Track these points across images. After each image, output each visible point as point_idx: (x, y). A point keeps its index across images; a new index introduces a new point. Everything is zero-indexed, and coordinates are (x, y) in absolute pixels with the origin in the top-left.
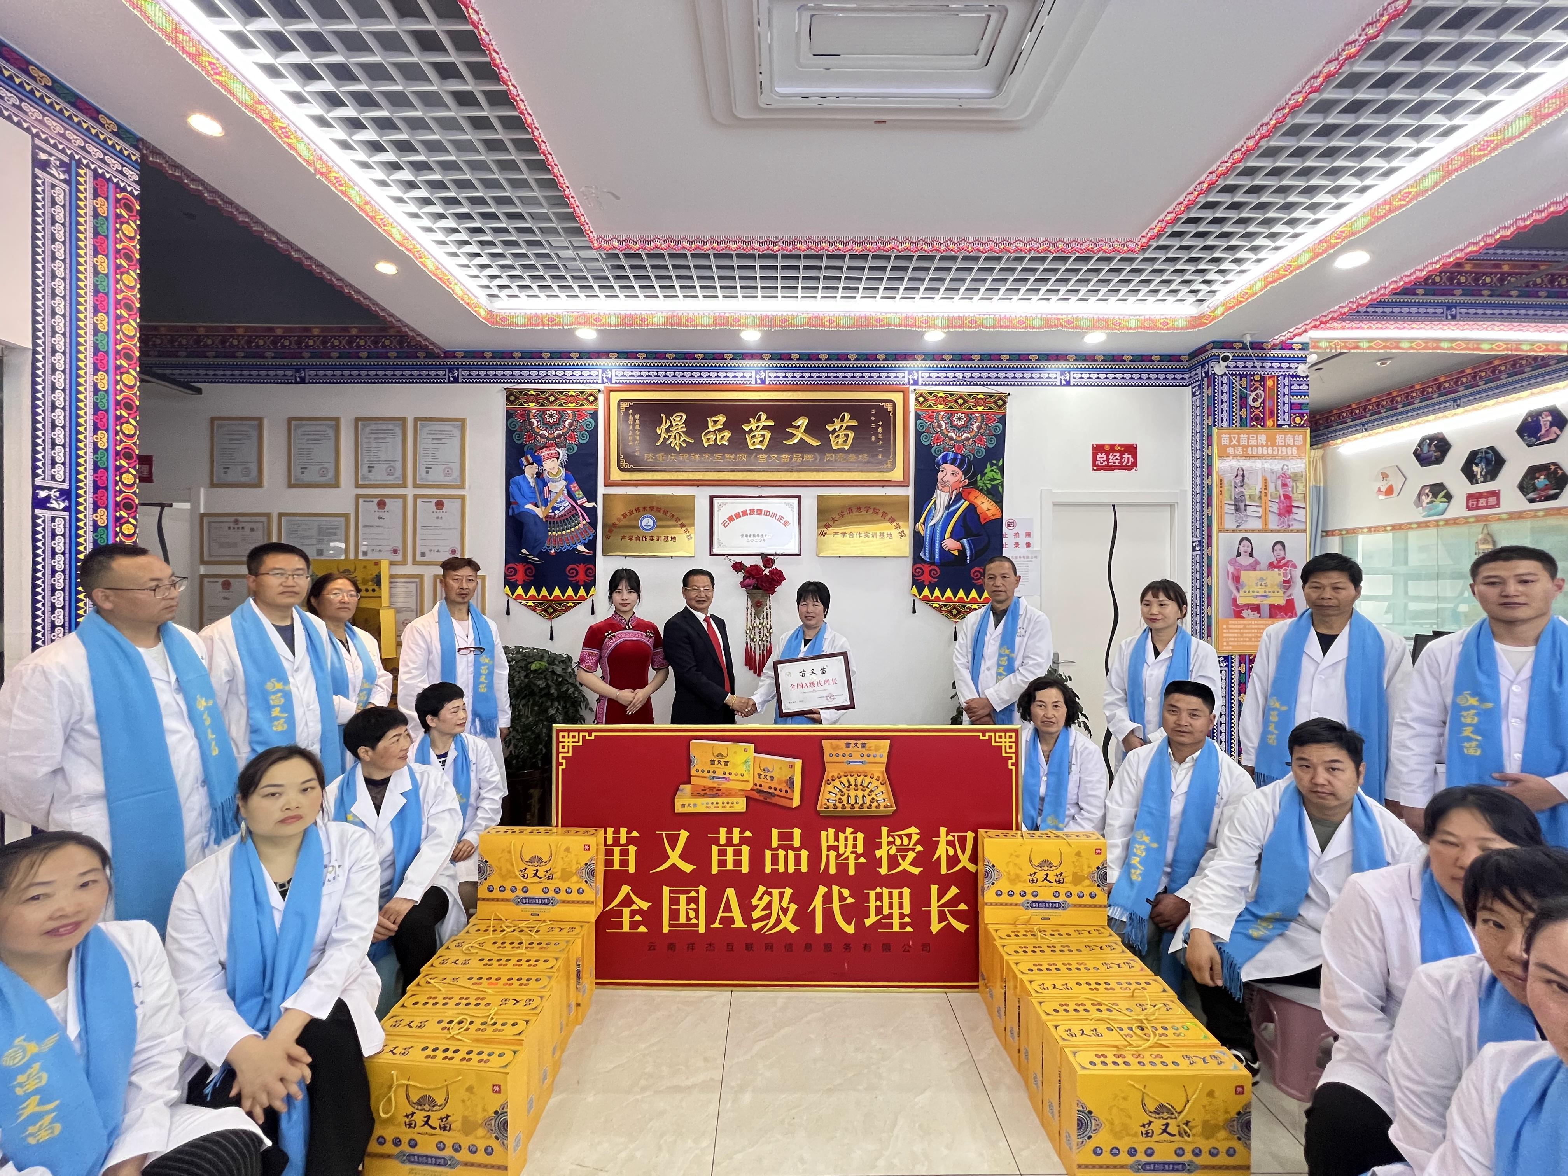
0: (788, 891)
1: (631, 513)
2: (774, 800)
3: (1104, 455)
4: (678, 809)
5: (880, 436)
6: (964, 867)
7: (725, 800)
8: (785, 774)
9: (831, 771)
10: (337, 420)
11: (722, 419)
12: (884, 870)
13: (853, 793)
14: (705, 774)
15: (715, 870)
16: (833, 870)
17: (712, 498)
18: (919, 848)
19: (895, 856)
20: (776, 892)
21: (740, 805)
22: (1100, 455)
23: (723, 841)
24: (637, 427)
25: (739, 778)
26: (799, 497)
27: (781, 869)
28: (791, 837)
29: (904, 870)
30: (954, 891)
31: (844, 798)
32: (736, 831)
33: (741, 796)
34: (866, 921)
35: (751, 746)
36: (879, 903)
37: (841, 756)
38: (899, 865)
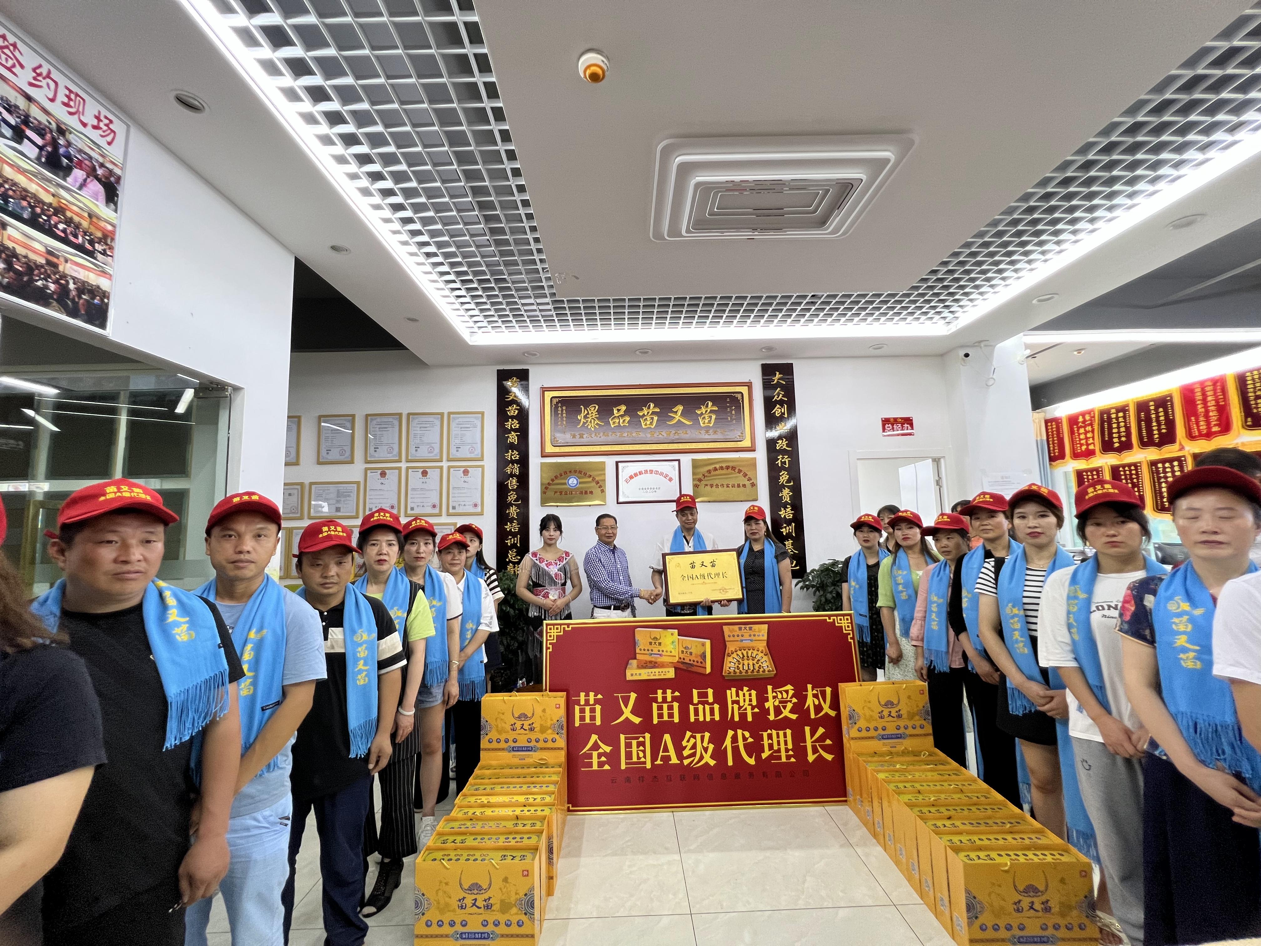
0: (707, 735)
1: (561, 475)
2: (694, 669)
3: (890, 426)
4: (629, 677)
5: (734, 417)
6: (827, 713)
7: (660, 670)
8: (700, 651)
9: (730, 647)
10: (353, 416)
11: (623, 408)
12: (772, 717)
13: (746, 662)
14: (646, 652)
15: (655, 721)
16: (736, 718)
17: (617, 463)
18: (794, 700)
19: (778, 706)
20: (698, 736)
21: (670, 673)
22: (887, 426)
23: (660, 700)
24: (564, 415)
25: (669, 654)
26: (679, 460)
27: (701, 719)
28: (706, 695)
29: (786, 717)
30: (821, 731)
31: (741, 666)
32: (669, 692)
33: (671, 667)
34: (762, 754)
35: (676, 631)
36: (770, 741)
37: (736, 636)
38: (782, 713)
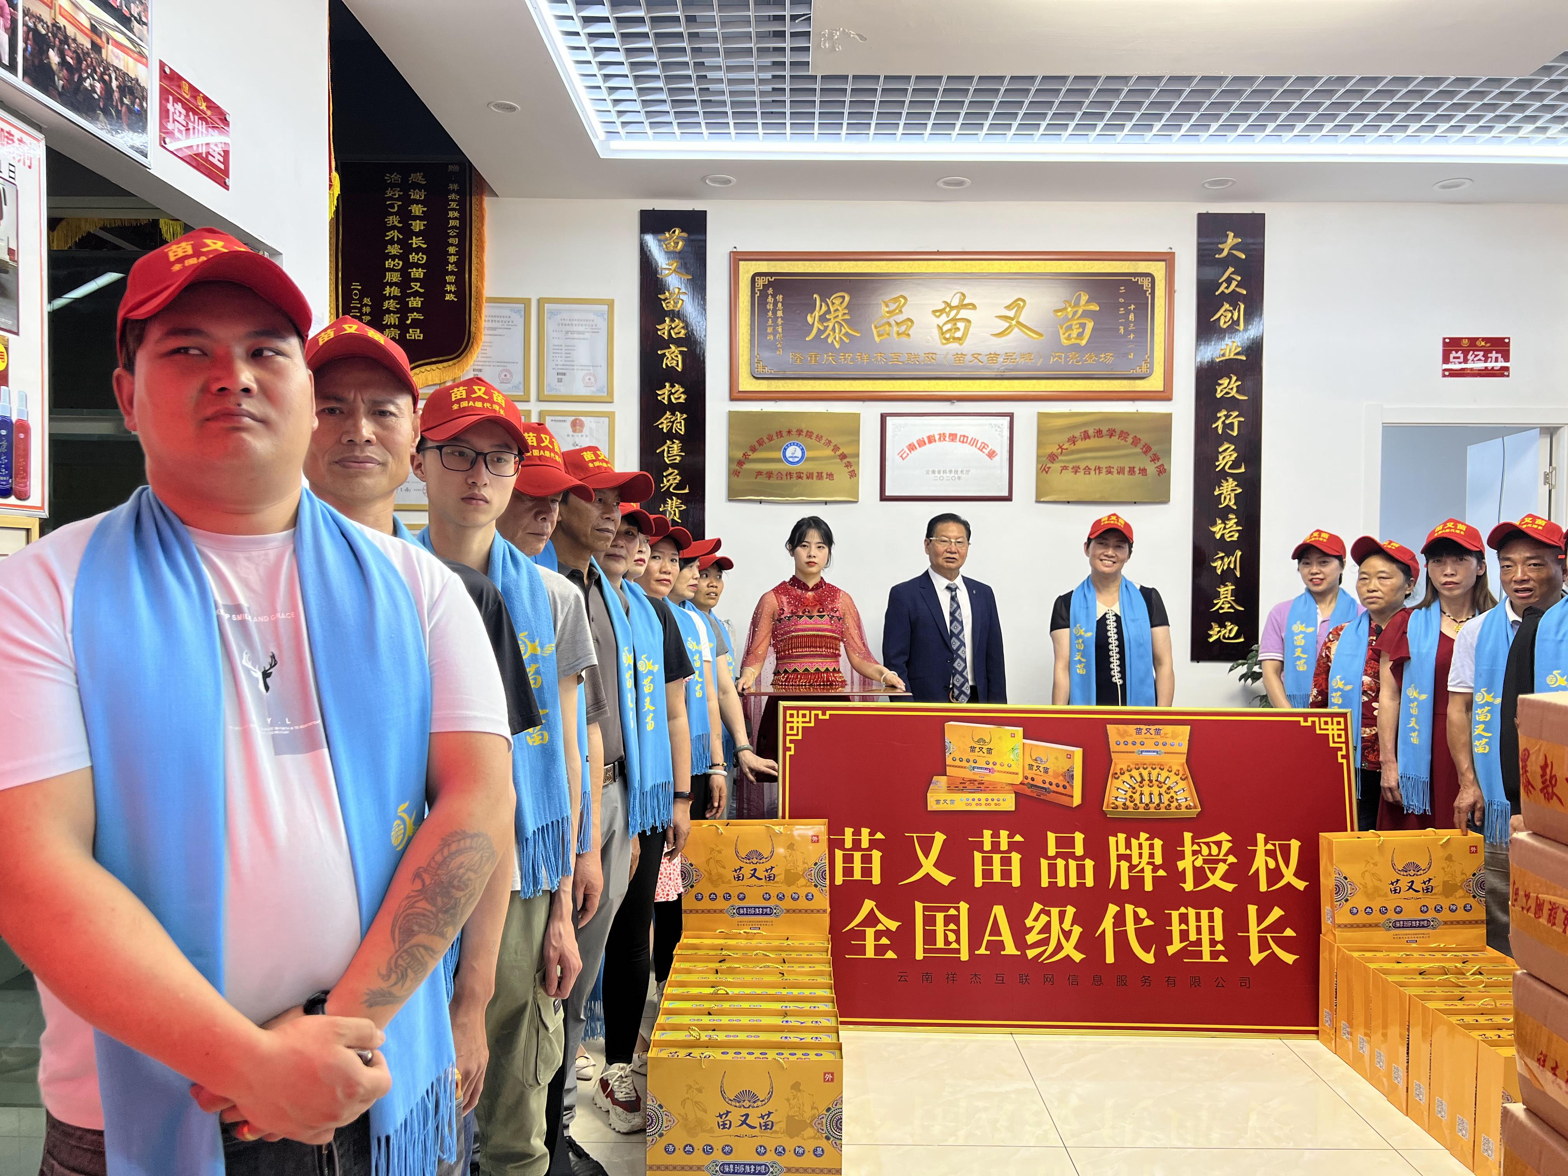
0: (1071, 911)
1: (770, 438)
2: (1051, 797)
3: (1460, 354)
4: (932, 806)
5: (1132, 327)
6: (1289, 883)
7: (990, 796)
8: (1063, 765)
9: (1119, 763)
12: (1189, 886)
13: (1146, 790)
14: (964, 764)
15: (978, 882)
16: (1125, 885)
17: (883, 417)
19: (1202, 868)
20: (1055, 912)
21: (1008, 803)
22: (1453, 353)
23: (987, 847)
24: (780, 314)
25: (1005, 768)
26: (1011, 416)
27: (1061, 882)
28: (1071, 843)
29: (1214, 886)
30: (1277, 913)
31: (1137, 797)
32: (1004, 834)
33: (1008, 792)
34: (1168, 948)
35: (1019, 731)
36: (1184, 927)
37: (1130, 745)
38: (1208, 879)
